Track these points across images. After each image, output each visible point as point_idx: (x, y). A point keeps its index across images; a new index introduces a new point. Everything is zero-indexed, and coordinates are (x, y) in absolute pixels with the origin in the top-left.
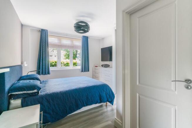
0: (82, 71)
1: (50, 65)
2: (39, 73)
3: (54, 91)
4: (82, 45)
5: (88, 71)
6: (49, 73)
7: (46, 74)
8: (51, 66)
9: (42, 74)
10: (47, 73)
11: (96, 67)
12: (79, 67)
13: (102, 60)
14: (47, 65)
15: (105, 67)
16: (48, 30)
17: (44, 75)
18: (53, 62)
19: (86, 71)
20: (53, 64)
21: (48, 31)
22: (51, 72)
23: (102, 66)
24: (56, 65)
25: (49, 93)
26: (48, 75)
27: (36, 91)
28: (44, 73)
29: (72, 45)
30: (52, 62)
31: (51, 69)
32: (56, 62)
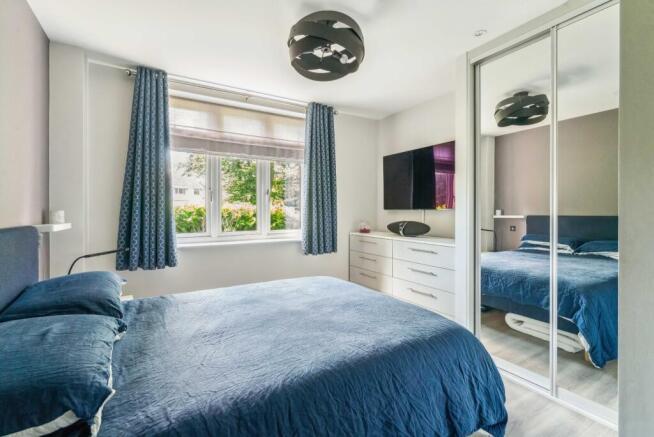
0: (310, 250)
1: (174, 225)
2: (124, 262)
3: (192, 404)
4: (309, 141)
5: (334, 249)
6: (169, 261)
7: (157, 265)
8: (180, 231)
9: (141, 264)
10: (162, 258)
11: (365, 231)
12: (297, 234)
13: (390, 204)
14: (163, 227)
15: (407, 234)
16: (167, 71)
17: (150, 268)
18: (190, 214)
19: (325, 251)
20: (189, 220)
21: (168, 76)
22: (178, 256)
23: (394, 228)
24: (200, 222)
25: (165, 424)
26: (167, 267)
27: (64, 421)
28: (150, 261)
29: (269, 140)
30: (183, 213)
31: (181, 241)
32: (200, 213)
